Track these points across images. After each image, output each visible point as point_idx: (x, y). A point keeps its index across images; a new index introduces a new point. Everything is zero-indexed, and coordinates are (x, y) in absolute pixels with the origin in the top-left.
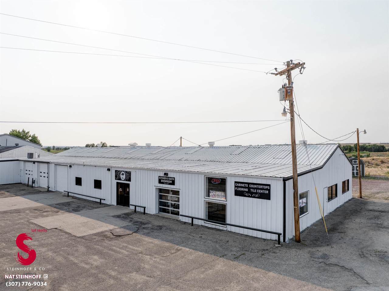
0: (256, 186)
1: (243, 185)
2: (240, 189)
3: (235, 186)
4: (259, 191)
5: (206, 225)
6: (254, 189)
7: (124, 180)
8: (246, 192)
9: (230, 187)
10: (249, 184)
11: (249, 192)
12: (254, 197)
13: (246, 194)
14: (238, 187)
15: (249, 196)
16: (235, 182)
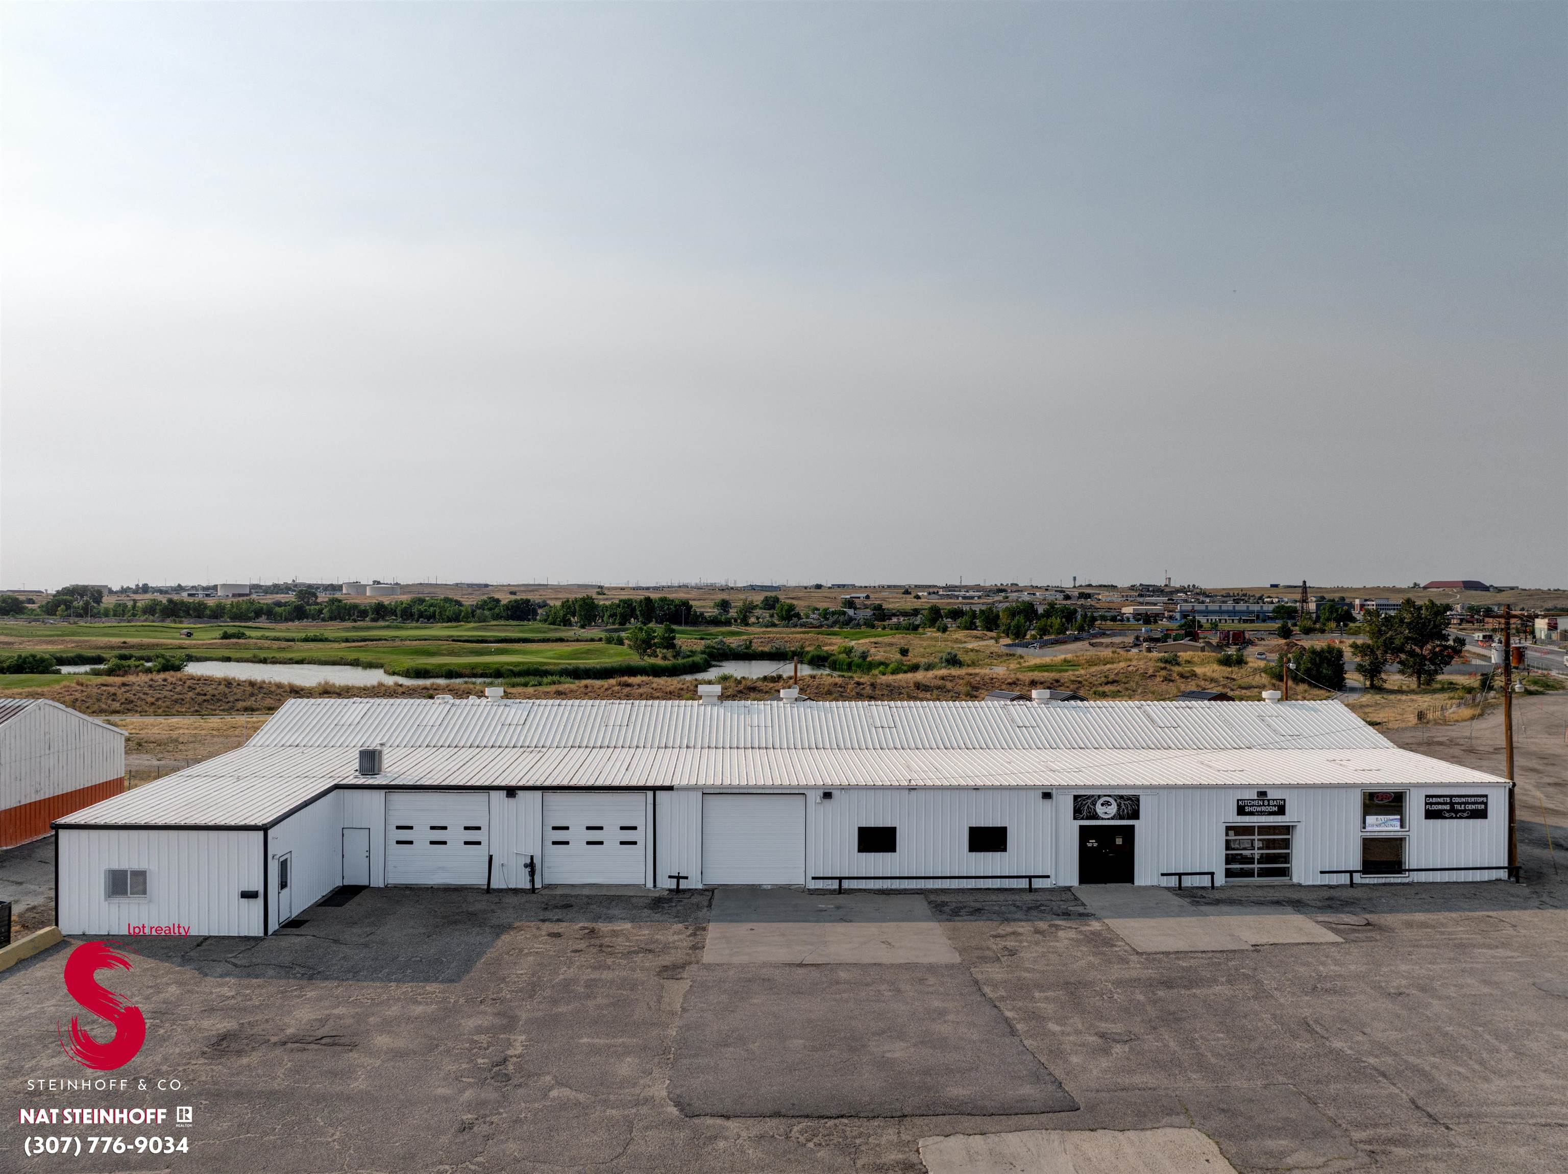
0: (1463, 800)
1: (1441, 800)
2: (1435, 807)
3: (1426, 804)
4: (1470, 807)
5: (1367, 881)
6: (1460, 804)
7: (1112, 818)
8: (1447, 810)
9: (1415, 806)
10: (1451, 797)
11: (1452, 810)
12: (1461, 818)
13: (1447, 815)
14: (1431, 804)
15: (1452, 818)
16: (1427, 796)
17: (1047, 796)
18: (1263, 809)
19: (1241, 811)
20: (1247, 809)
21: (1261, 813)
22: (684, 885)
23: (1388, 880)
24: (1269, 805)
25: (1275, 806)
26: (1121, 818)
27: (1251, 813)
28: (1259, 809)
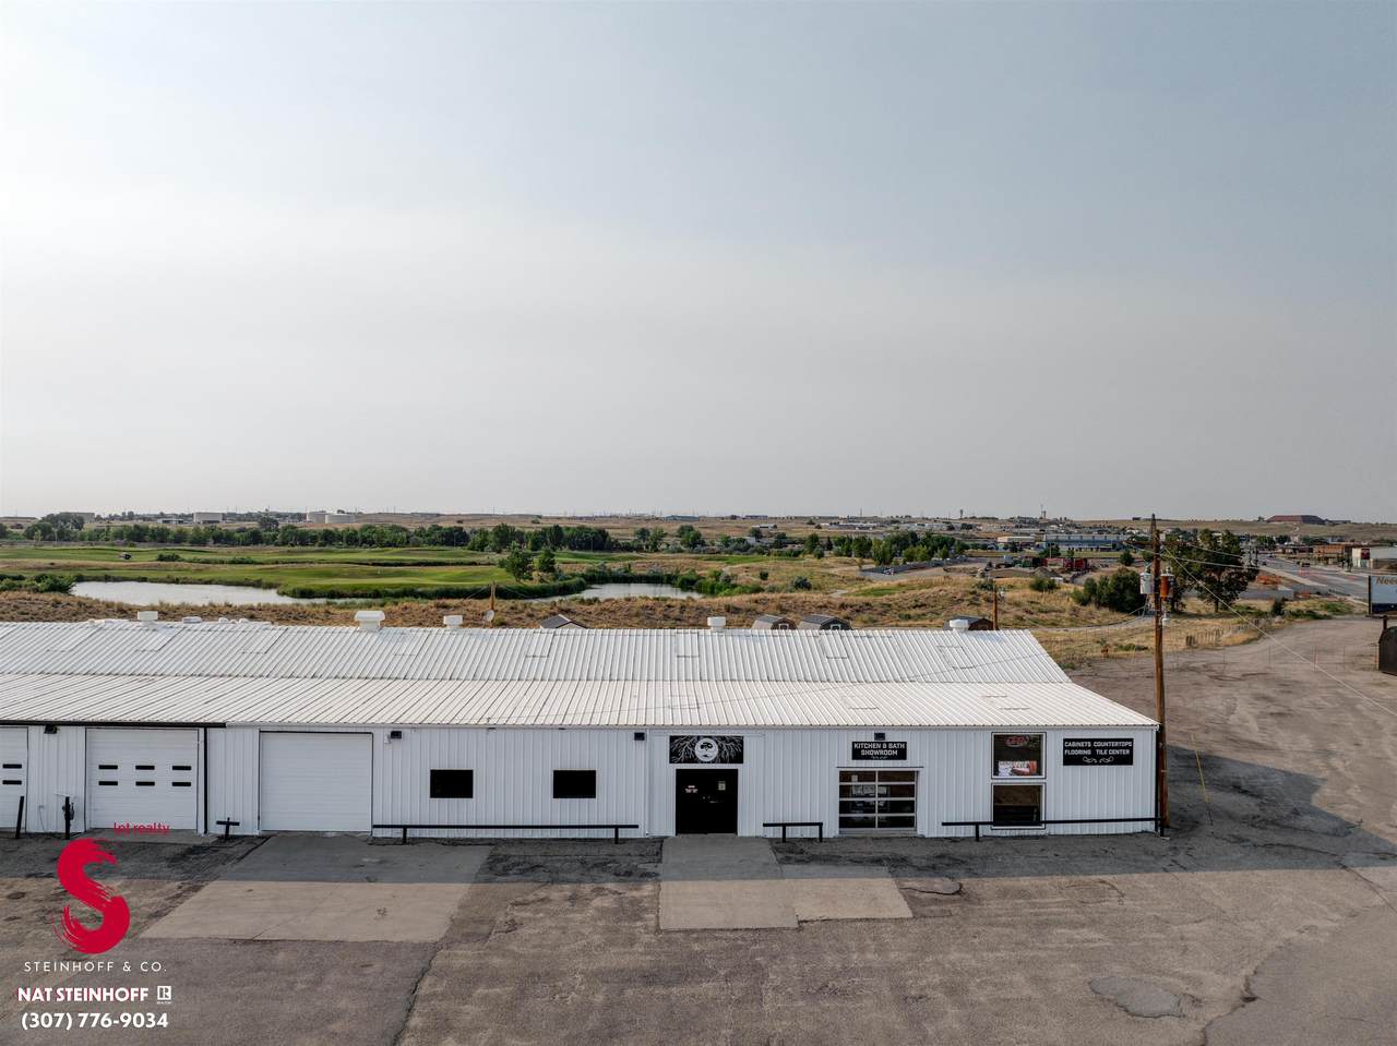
0: (1106, 744)
1: (1081, 744)
2: (1074, 752)
3: (1065, 748)
4: (1113, 752)
5: (998, 833)
6: (1103, 748)
7: (713, 762)
8: (1087, 755)
9: (1053, 752)
10: (1092, 741)
11: (1094, 755)
12: (1103, 764)
13: (1088, 761)
14: (1070, 748)
15: (1093, 764)
16: (1065, 740)
17: (640, 736)
18: (882, 752)
19: (857, 754)
20: (863, 753)
21: (879, 757)
22: (233, 831)
23: (1022, 832)
24: (888, 749)
25: (895, 749)
26: (723, 761)
27: (868, 757)
28: (877, 753)
